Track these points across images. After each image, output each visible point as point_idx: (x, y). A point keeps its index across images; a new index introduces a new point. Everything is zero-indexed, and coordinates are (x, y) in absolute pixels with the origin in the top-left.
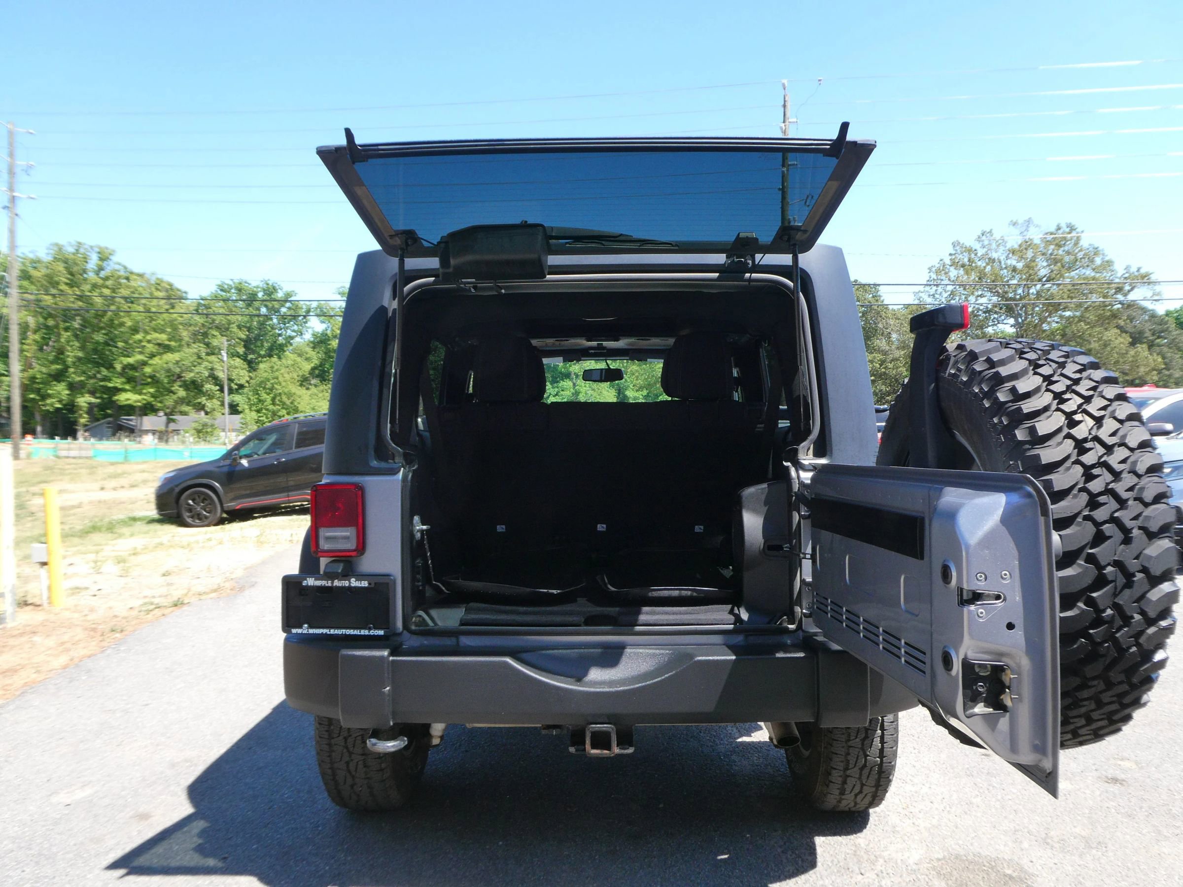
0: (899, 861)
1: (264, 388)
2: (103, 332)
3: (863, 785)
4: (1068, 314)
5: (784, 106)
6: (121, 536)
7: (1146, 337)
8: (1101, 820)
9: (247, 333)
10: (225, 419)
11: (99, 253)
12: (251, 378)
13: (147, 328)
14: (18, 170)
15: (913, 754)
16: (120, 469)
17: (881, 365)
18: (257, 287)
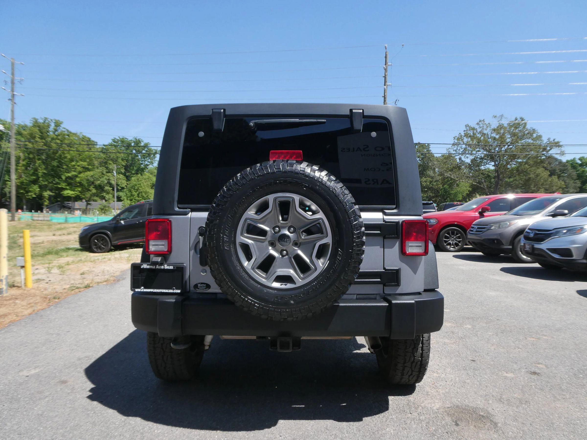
0: (429, 408)
1: (134, 189)
2: (56, 161)
3: (412, 371)
4: (520, 160)
5: (386, 57)
6: (62, 256)
7: (557, 173)
8: (528, 391)
9: (126, 163)
10: (115, 203)
11: (55, 123)
12: (128, 184)
13: (78, 159)
14: (16, 82)
15: (438, 360)
16: (63, 226)
17: (430, 183)
18: (131, 140)
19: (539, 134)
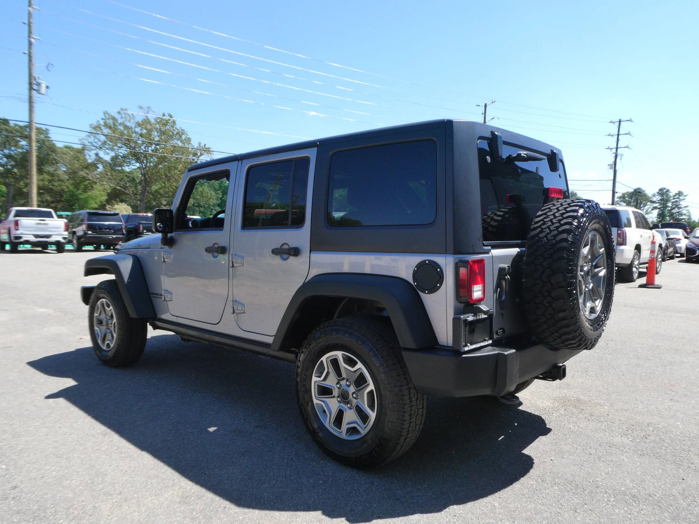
19: (188, 137)
